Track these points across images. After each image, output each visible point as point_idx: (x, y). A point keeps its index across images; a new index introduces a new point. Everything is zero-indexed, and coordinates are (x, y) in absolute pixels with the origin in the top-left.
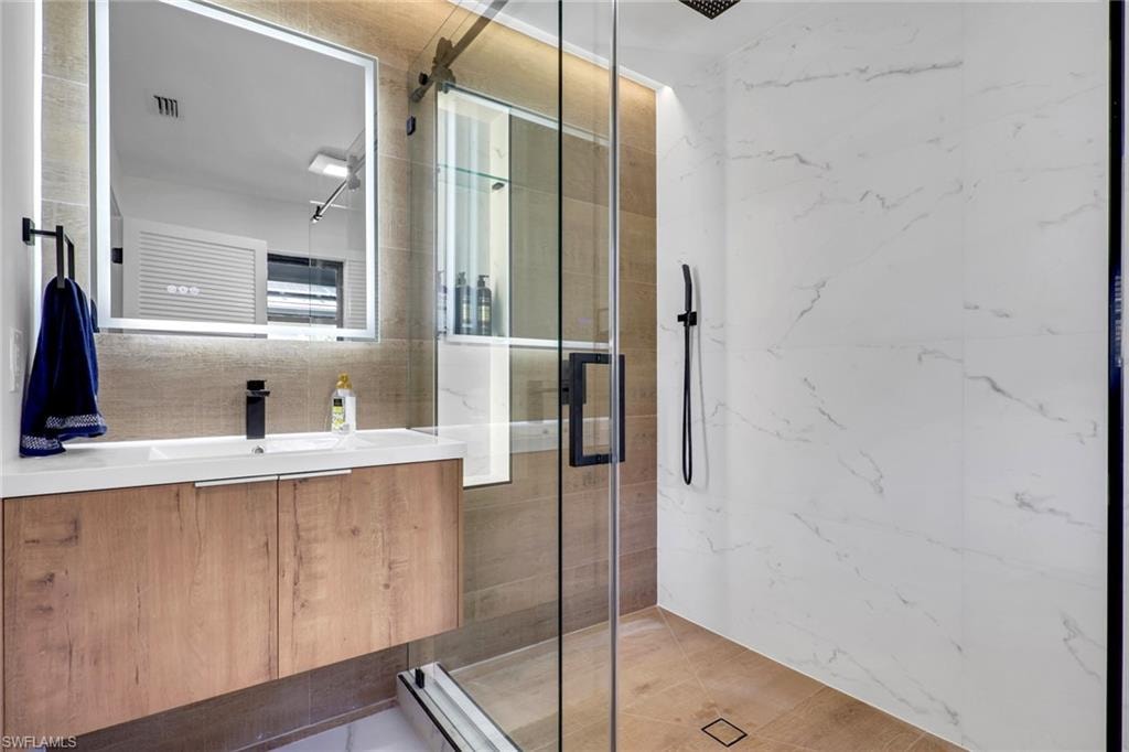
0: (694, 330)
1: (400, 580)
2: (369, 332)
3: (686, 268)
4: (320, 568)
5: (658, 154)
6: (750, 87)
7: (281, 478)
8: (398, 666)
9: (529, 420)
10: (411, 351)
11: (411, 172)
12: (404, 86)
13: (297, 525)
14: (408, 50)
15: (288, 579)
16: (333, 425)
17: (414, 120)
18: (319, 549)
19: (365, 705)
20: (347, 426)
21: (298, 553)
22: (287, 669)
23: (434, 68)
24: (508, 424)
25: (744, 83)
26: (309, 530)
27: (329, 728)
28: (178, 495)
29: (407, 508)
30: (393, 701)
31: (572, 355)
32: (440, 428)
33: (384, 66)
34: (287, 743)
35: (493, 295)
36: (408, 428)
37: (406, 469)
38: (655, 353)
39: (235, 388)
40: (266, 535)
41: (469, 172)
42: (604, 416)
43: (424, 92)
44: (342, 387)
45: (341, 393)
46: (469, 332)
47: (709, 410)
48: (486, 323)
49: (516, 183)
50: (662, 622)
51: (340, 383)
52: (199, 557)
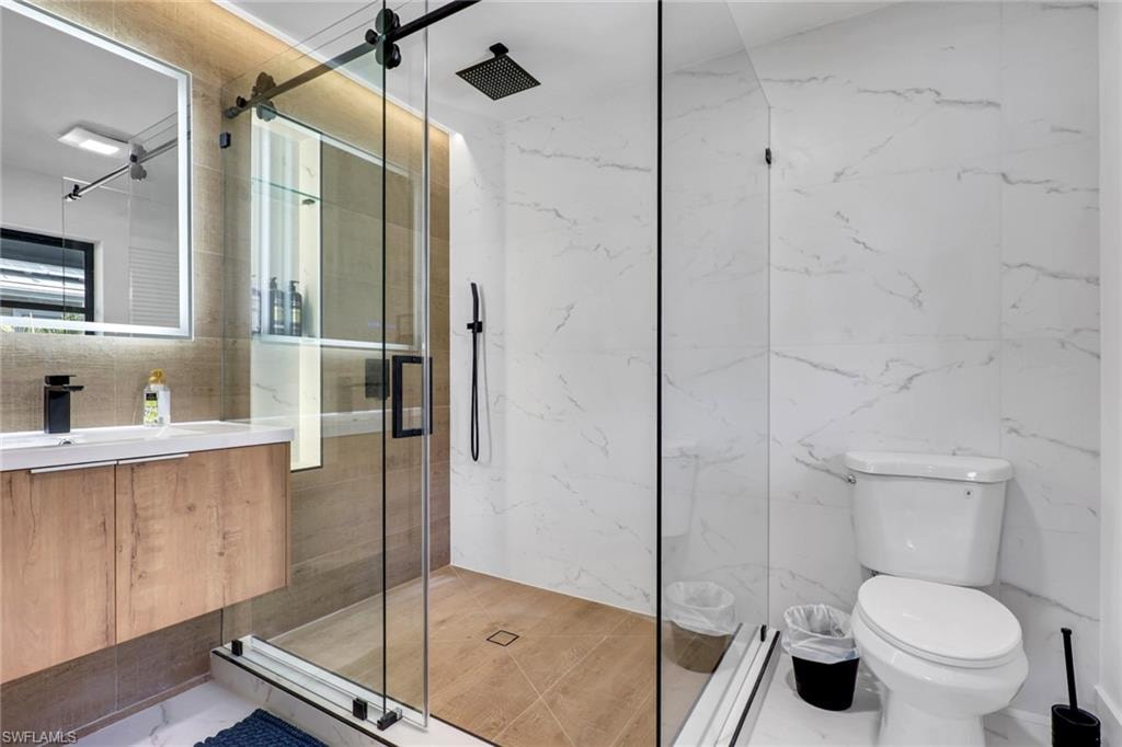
0: (480, 336)
1: (235, 548)
2: (183, 330)
3: (474, 286)
4: (158, 541)
5: (451, 187)
6: (523, 151)
7: (120, 462)
8: (211, 644)
9: (339, 411)
10: (224, 349)
11: (225, 183)
12: (217, 102)
13: (135, 506)
14: (221, 69)
15: (126, 553)
16: (146, 419)
17: (229, 136)
18: (157, 526)
19: (177, 684)
20: (161, 419)
21: (135, 529)
22: (124, 635)
23: (253, 96)
24: (319, 415)
25: (519, 147)
26: (146, 509)
27: (138, 711)
28: (10, 482)
29: (240, 485)
30: (206, 677)
31: (394, 358)
32: (253, 419)
33: (197, 80)
34: (92, 732)
35: (303, 300)
36: (223, 419)
37: (239, 452)
38: (448, 354)
39: (30, 383)
40: (104, 515)
41: (283, 188)
42: (417, 406)
43: (240, 112)
44: (155, 382)
45: (153, 388)
46: (282, 332)
47: (492, 399)
48: (296, 324)
49: (327, 201)
50: (454, 575)
51: (153, 378)
52: (34, 537)
